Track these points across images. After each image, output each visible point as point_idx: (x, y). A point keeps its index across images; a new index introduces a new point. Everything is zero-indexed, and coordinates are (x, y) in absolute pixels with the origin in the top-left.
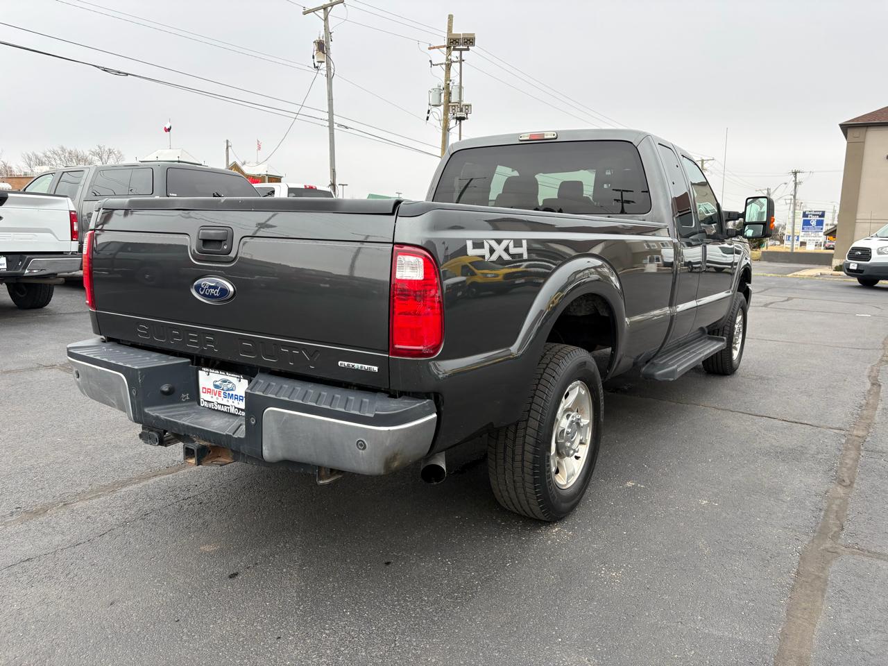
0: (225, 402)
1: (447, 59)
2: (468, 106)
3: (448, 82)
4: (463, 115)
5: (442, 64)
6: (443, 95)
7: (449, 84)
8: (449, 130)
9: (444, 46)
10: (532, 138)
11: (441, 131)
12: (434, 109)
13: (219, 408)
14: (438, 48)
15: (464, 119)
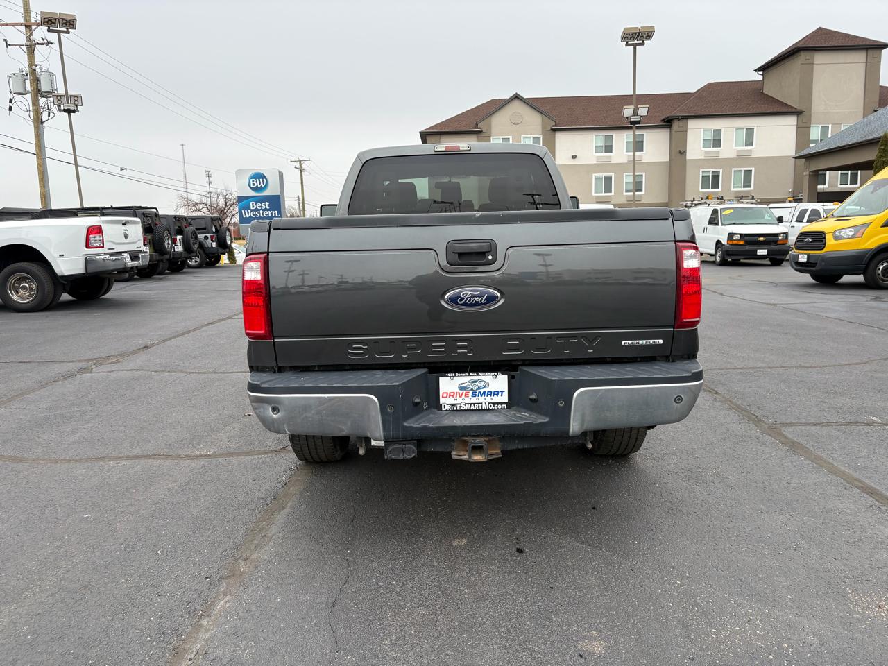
0: (474, 400)
1: (29, 40)
2: (77, 96)
3: (34, 67)
4: (72, 107)
5: (22, 45)
6: (28, 82)
7: (35, 70)
8: (42, 122)
9: (21, 24)
11: (32, 124)
12: (17, 98)
13: (468, 407)
14: (13, 25)
15: (74, 111)
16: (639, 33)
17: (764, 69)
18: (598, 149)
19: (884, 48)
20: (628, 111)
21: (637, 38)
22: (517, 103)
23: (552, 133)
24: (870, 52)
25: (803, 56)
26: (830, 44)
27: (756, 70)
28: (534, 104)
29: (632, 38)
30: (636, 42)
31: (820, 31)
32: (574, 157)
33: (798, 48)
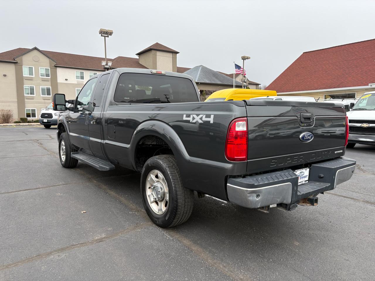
10: (157, 73)
16: (107, 32)
17: (139, 54)
18: (77, 77)
19: (177, 53)
20: (104, 63)
21: (106, 34)
22: (35, 52)
23: (54, 68)
24: (174, 54)
25: (153, 52)
26: (161, 49)
27: (136, 54)
28: (46, 54)
29: (104, 33)
30: (105, 35)
31: (157, 44)
32: (66, 80)
33: (151, 48)
